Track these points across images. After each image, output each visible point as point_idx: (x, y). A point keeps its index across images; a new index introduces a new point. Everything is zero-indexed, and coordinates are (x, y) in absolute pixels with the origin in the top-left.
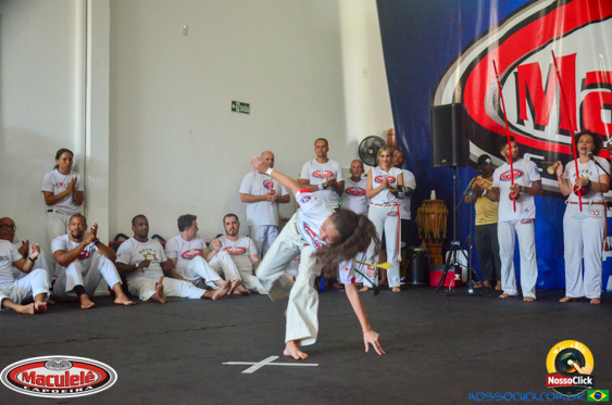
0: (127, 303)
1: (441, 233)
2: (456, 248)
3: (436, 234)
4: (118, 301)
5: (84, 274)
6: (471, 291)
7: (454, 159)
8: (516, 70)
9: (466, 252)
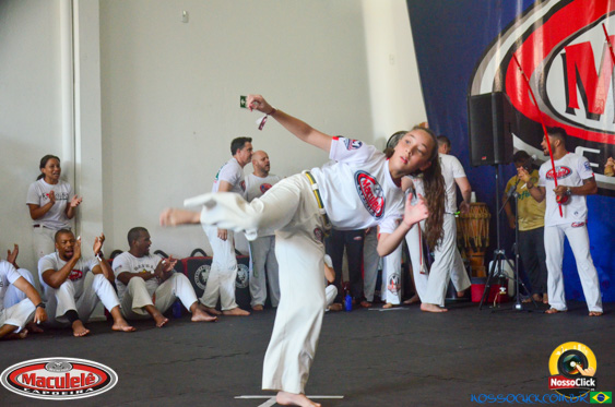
0: (126, 328)
1: (483, 241)
2: (501, 257)
3: (478, 242)
4: (115, 327)
5: (77, 298)
6: (518, 307)
7: (496, 156)
8: (563, 51)
9: (511, 261)
